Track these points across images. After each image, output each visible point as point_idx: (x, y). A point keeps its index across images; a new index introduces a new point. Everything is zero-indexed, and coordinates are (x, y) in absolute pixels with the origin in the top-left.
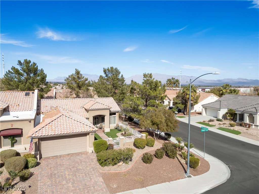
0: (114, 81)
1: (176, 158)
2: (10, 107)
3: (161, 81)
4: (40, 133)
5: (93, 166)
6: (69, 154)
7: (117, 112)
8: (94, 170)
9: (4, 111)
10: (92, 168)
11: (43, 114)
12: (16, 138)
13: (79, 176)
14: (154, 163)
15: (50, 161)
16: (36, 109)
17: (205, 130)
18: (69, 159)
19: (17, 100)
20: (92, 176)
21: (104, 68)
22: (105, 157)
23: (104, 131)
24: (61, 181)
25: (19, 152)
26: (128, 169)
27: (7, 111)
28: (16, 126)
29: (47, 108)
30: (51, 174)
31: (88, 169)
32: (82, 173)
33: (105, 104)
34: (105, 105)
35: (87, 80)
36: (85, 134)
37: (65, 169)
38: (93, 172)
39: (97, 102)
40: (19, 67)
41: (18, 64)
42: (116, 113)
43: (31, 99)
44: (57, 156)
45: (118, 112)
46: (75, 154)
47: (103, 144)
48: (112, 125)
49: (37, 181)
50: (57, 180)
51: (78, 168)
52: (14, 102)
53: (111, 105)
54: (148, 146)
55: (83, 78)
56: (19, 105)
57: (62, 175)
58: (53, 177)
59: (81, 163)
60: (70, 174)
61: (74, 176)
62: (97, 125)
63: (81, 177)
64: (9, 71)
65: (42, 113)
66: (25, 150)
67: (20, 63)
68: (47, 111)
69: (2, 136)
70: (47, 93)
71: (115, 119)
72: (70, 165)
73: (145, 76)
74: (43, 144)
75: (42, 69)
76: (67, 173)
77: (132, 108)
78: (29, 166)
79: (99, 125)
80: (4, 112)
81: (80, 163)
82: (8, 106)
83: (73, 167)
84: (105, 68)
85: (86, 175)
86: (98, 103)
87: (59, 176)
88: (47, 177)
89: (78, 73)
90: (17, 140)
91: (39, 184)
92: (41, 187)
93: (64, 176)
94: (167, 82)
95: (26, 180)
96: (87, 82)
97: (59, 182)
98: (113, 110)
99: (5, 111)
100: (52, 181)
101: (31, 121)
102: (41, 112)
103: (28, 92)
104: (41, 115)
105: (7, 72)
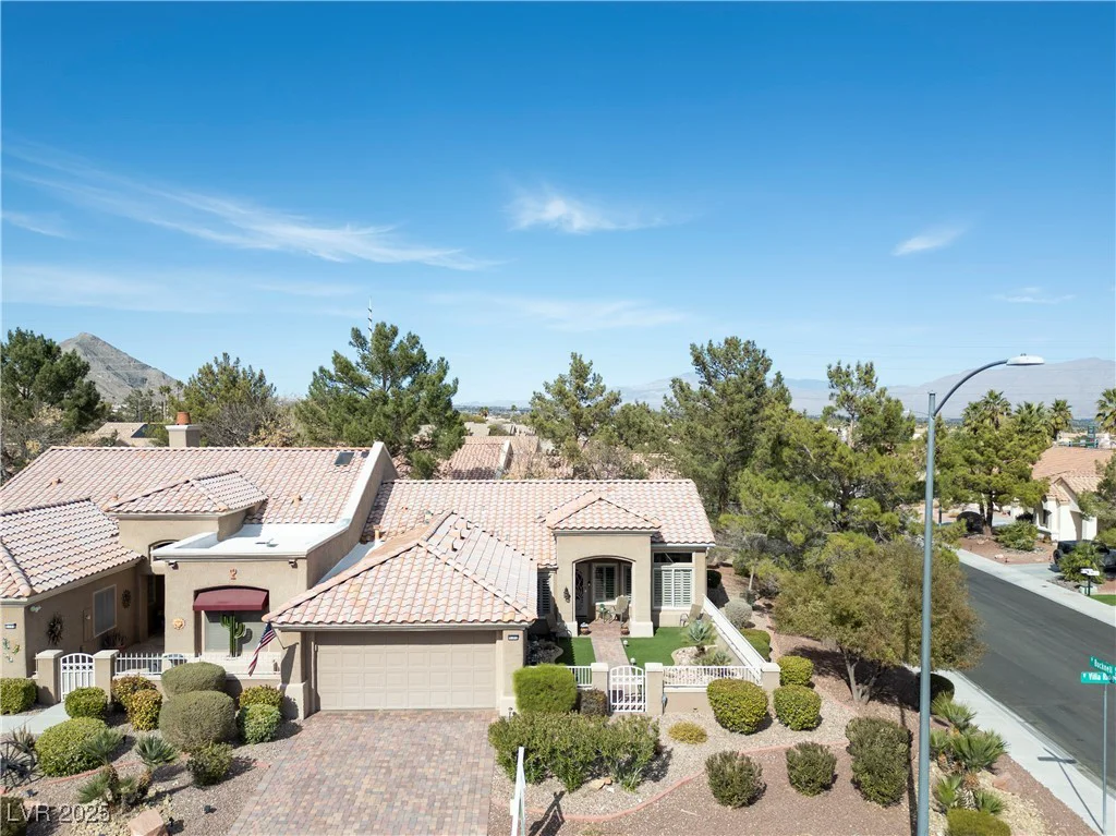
0: (730, 403)
1: (905, 805)
2: (270, 506)
3: (1064, 404)
4: (309, 611)
5: (481, 772)
6: (420, 711)
7: (697, 551)
8: (472, 791)
9: (245, 518)
10: (475, 779)
11: (383, 538)
12: (247, 625)
13: (404, 803)
14: (768, 808)
15: (337, 727)
16: (351, 517)
17: (1105, 677)
18: (407, 730)
19: (301, 480)
20: (451, 816)
21: (693, 347)
22: (516, 740)
23: (628, 633)
24: (327, 811)
25: (239, 677)
26: (620, 813)
27: (254, 521)
28: (248, 576)
29: (406, 515)
30: (311, 777)
31: (455, 780)
32: (418, 796)
33: (634, 511)
34: (631, 515)
35: (617, 401)
36: (487, 635)
37: (369, 767)
38: (465, 797)
39: (600, 499)
40: (353, 356)
41: (351, 343)
42: (694, 554)
43: (351, 476)
44: (371, 713)
45: (702, 550)
46: (446, 712)
47: (550, 687)
48: (671, 607)
49: (251, 792)
50: (317, 804)
51: (420, 770)
52: (289, 488)
53: (677, 513)
54: (787, 725)
55: (603, 391)
56: (300, 499)
57: (345, 787)
58: (311, 790)
59: (442, 752)
60: (375, 790)
61: (384, 800)
62: (605, 603)
63: (409, 808)
64: (322, 370)
65: (381, 535)
66: (273, 672)
67: (358, 338)
68: (403, 529)
69: (203, 612)
70: (448, 456)
71: (687, 583)
72: (395, 756)
73: (838, 376)
74: (326, 655)
75: (443, 359)
76: (366, 783)
77: (765, 533)
78: (248, 735)
79: (614, 603)
80: (243, 523)
81: (437, 752)
82: (264, 503)
83: (402, 766)
84: (699, 346)
85: (431, 805)
86: (602, 503)
87: (331, 790)
88: (290, 786)
89: (581, 371)
90: (250, 632)
91: (249, 807)
92: (251, 819)
93: (349, 793)
94: (1103, 406)
95: (213, 784)
96: (617, 408)
97: (321, 813)
98: (673, 537)
99: (247, 521)
100: (296, 805)
101: (298, 562)
102: (377, 533)
103: (349, 449)
104: (377, 540)
105: (315, 374)
